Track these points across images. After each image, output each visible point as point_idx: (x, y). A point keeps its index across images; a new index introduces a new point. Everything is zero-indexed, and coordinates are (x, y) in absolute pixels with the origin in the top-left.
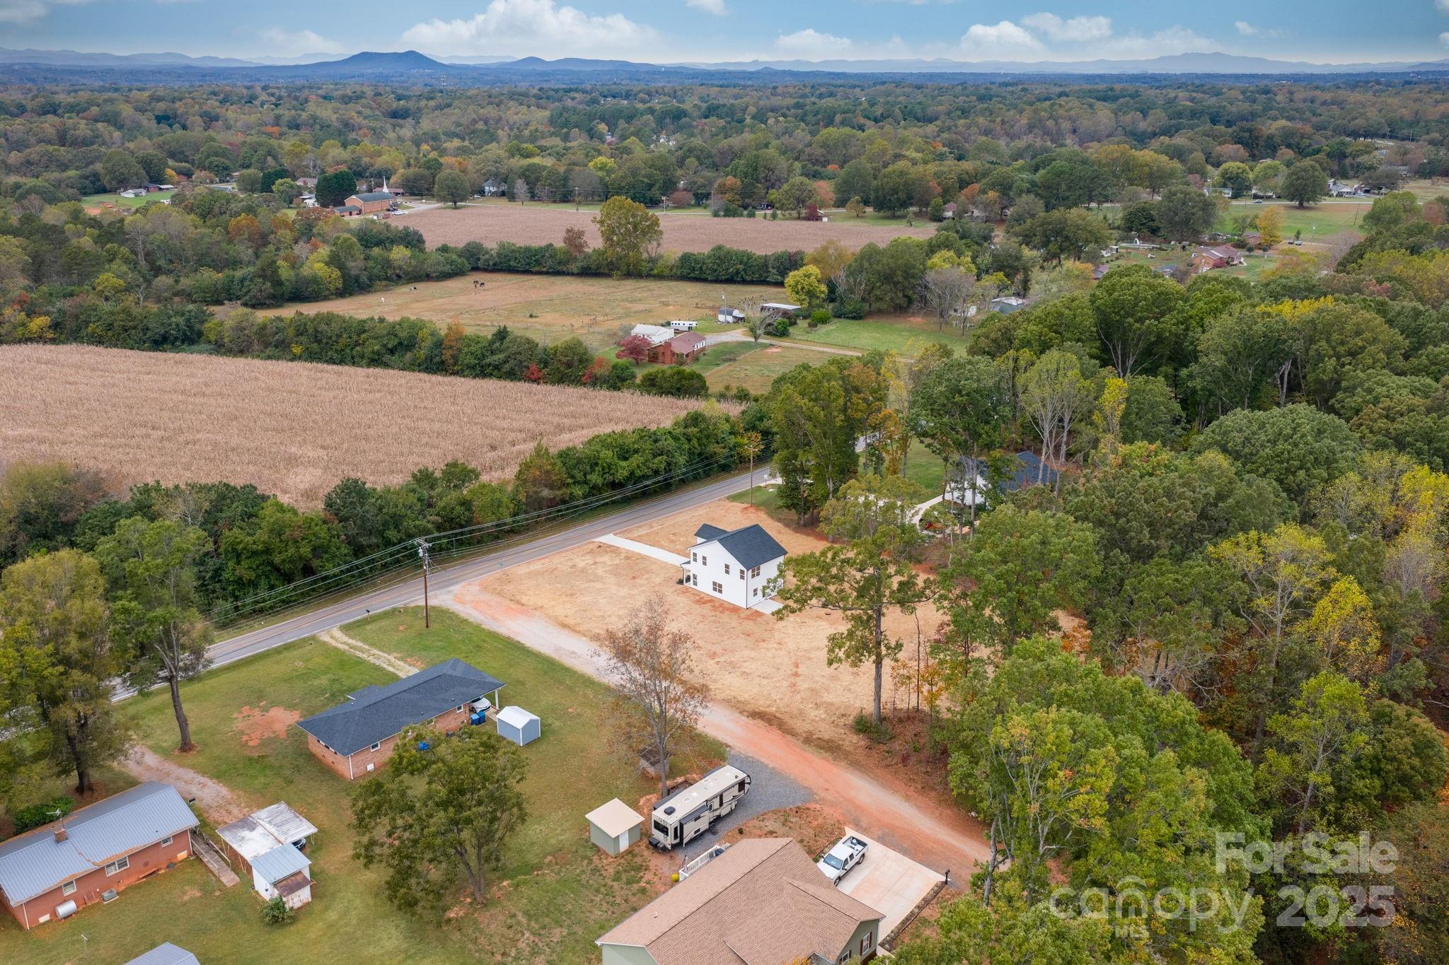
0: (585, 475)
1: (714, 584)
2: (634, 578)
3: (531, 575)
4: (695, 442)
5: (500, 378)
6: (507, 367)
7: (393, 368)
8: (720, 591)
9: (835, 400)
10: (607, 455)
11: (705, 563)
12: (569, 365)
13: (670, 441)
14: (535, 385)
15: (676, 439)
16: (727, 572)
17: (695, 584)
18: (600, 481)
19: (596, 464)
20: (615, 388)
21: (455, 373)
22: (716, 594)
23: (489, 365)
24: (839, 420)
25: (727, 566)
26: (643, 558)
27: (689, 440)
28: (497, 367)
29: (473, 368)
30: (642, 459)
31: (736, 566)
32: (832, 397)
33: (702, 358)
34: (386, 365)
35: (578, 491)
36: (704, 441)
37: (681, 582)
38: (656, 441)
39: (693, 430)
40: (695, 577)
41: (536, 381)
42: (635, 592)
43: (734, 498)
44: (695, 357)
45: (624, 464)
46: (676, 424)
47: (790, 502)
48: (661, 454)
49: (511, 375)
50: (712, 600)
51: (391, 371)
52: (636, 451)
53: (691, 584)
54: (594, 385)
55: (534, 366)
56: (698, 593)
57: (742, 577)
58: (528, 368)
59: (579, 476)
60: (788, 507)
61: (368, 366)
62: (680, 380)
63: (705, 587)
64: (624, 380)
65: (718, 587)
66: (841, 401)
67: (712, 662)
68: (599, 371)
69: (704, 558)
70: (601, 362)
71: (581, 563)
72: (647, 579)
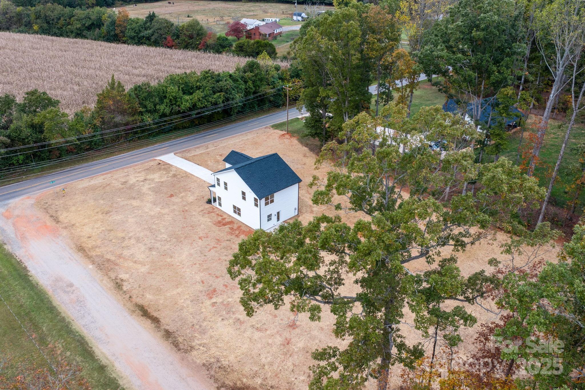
0: (155, 106)
1: (235, 207)
2: (172, 196)
3: (85, 191)
4: (250, 83)
5: (150, 45)
6: (153, 38)
7: (87, 38)
8: (239, 214)
9: (352, 39)
10: (173, 90)
11: (226, 188)
12: (191, 37)
13: (230, 82)
14: (168, 50)
15: (235, 80)
16: (244, 198)
17: (220, 205)
18: (167, 111)
19: (165, 97)
20: (219, 52)
21: (124, 42)
22: (236, 216)
23: (144, 37)
24: (355, 59)
25: (244, 193)
26: (187, 176)
27: (246, 82)
28: (148, 39)
29: (132, 38)
30: (202, 95)
31: (251, 195)
32: (350, 35)
33: (279, 38)
34: (85, 37)
35: (148, 119)
36: (258, 83)
37: (209, 202)
38: (218, 81)
39: (249, 74)
40: (220, 199)
41: (170, 47)
42: (166, 211)
43: (276, 127)
44: (274, 36)
45: (187, 97)
46: (238, 69)
47: (314, 131)
48: (221, 91)
49: (156, 44)
50: (232, 222)
51: (86, 41)
52: (199, 88)
53: (216, 204)
54: (205, 51)
55: (169, 38)
56: (221, 214)
57: (256, 205)
58: (165, 38)
59: (150, 106)
60: (313, 135)
61: (76, 37)
62: (258, 47)
63: (227, 208)
64: (223, 47)
65: (237, 210)
66: (358, 40)
67: (208, 303)
68: (210, 41)
69: (226, 184)
70: (210, 36)
71: (132, 180)
72: (182, 197)
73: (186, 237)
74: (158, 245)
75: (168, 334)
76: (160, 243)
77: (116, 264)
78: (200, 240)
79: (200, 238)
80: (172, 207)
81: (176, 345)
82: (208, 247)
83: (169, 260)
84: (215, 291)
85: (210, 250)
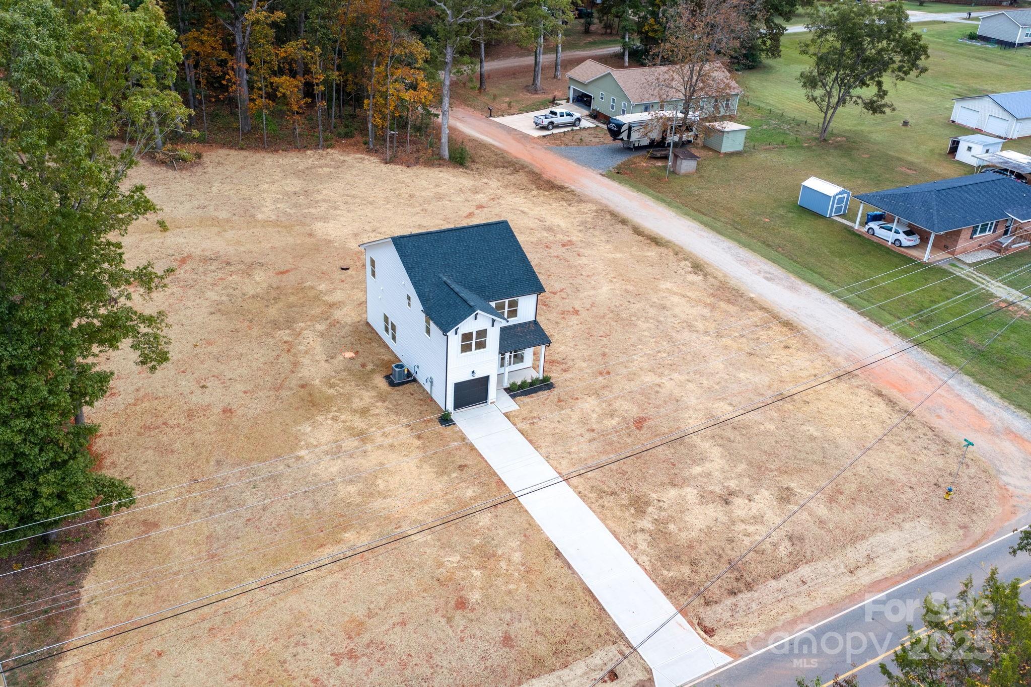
72: (612, 415)
73: (603, 317)
74: (652, 312)
75: (624, 222)
76: (650, 315)
77: (713, 295)
78: (577, 308)
79: (576, 312)
80: (633, 386)
81: (613, 214)
82: (564, 296)
83: (631, 288)
84: (563, 245)
85: (562, 290)
